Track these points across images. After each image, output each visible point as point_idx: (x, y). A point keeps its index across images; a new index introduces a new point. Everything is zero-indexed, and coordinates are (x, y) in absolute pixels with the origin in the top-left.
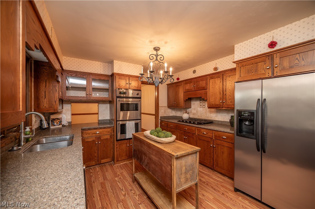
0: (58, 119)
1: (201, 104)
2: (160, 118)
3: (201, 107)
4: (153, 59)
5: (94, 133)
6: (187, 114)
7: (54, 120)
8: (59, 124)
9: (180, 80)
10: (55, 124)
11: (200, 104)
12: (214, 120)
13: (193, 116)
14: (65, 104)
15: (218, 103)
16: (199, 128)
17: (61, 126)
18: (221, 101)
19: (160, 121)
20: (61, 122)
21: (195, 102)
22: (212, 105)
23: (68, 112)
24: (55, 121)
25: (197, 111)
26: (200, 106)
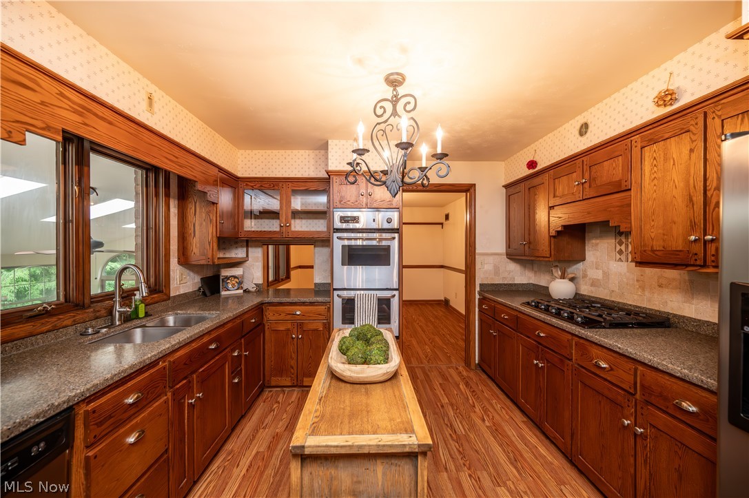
0: (235, 277)
1: (623, 247)
2: (478, 289)
3: (623, 257)
4: (385, 112)
5: (289, 314)
6: (566, 281)
7: (227, 278)
8: (236, 288)
9: (539, 167)
10: (230, 286)
11: (618, 248)
12: (675, 315)
13: (593, 289)
14: (251, 247)
15: (678, 244)
16: (582, 341)
17: (241, 291)
18: (693, 238)
19: (477, 296)
20: (240, 283)
21: (598, 241)
22: (653, 251)
23: (257, 264)
24: (229, 281)
25: (606, 275)
26: (618, 256)
